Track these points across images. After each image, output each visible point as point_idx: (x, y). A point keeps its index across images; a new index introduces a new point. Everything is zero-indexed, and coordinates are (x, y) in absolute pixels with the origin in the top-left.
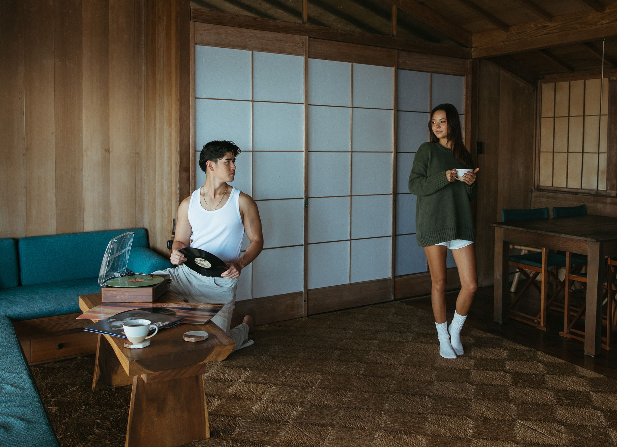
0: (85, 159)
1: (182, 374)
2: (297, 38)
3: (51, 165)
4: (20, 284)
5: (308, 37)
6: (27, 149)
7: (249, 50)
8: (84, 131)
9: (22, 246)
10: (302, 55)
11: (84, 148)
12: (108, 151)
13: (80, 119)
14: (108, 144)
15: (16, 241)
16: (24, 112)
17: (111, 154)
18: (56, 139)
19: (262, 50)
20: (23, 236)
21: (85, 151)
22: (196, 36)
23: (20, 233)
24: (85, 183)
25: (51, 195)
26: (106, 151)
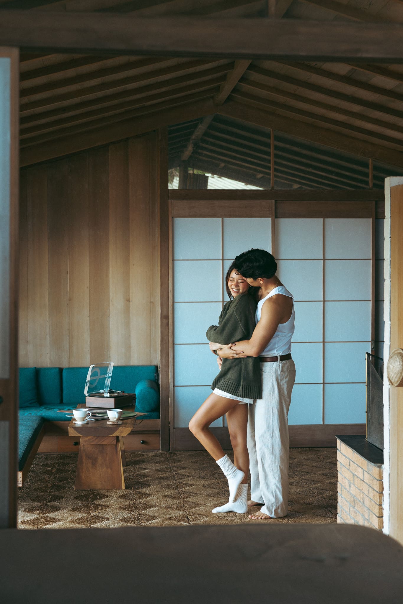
0: (111, 307)
1: (103, 442)
2: (264, 203)
3: (86, 312)
4: (61, 402)
5: (274, 201)
6: (70, 300)
7: (218, 217)
8: (111, 286)
9: (64, 373)
10: (269, 217)
11: (111, 298)
12: (128, 301)
13: (107, 276)
14: (129, 295)
15: (61, 370)
16: (68, 272)
17: (131, 303)
18: (90, 292)
19: (231, 216)
20: (67, 366)
21: (111, 301)
22: (173, 211)
23: (65, 365)
24: (111, 326)
25: (86, 336)
26: (127, 301)
